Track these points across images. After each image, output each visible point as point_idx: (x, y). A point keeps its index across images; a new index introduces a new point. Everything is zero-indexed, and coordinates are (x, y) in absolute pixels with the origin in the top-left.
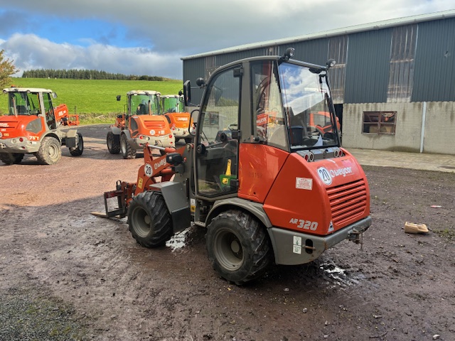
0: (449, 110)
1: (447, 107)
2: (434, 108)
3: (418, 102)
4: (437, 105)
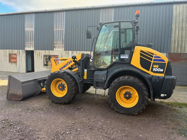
3: (67, 51)
4: (75, 53)
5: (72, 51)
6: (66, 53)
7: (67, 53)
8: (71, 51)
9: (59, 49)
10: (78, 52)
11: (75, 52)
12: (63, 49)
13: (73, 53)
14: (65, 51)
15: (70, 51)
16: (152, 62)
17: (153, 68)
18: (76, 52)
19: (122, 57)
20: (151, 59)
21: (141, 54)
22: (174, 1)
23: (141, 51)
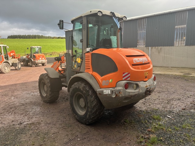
0: (158, 50)
2: (153, 49)
11: (154, 47)
14: (146, 47)
15: (150, 47)
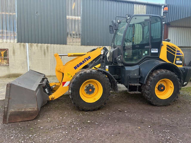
0: (43, 49)
1: (41, 47)
3: (23, 43)
4: (35, 46)
5: (30, 44)
6: (20, 46)
7: (22, 47)
8: (28, 43)
9: (8, 41)
10: (40, 44)
12: (16, 40)
13: (31, 46)
14: (19, 43)
16: (176, 55)
17: (176, 60)
18: (37, 45)
19: (152, 52)
20: (175, 53)
21: (167, 49)
22: (136, 1)
23: (168, 46)
